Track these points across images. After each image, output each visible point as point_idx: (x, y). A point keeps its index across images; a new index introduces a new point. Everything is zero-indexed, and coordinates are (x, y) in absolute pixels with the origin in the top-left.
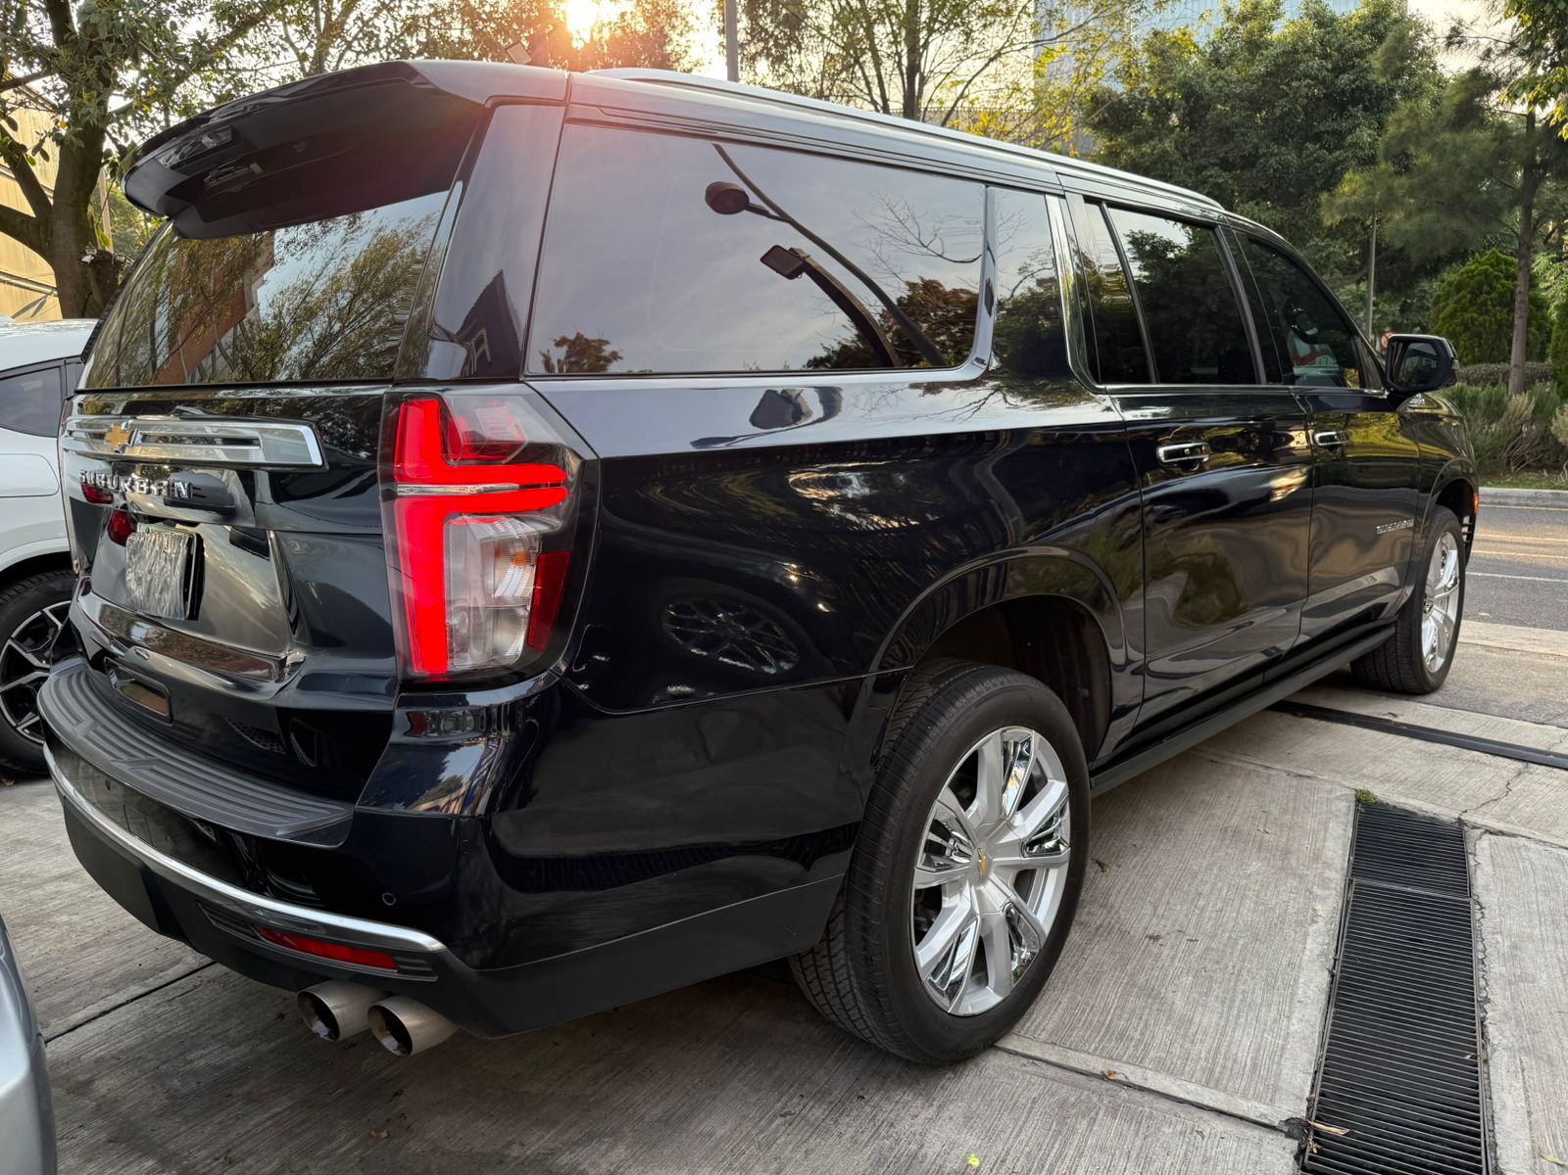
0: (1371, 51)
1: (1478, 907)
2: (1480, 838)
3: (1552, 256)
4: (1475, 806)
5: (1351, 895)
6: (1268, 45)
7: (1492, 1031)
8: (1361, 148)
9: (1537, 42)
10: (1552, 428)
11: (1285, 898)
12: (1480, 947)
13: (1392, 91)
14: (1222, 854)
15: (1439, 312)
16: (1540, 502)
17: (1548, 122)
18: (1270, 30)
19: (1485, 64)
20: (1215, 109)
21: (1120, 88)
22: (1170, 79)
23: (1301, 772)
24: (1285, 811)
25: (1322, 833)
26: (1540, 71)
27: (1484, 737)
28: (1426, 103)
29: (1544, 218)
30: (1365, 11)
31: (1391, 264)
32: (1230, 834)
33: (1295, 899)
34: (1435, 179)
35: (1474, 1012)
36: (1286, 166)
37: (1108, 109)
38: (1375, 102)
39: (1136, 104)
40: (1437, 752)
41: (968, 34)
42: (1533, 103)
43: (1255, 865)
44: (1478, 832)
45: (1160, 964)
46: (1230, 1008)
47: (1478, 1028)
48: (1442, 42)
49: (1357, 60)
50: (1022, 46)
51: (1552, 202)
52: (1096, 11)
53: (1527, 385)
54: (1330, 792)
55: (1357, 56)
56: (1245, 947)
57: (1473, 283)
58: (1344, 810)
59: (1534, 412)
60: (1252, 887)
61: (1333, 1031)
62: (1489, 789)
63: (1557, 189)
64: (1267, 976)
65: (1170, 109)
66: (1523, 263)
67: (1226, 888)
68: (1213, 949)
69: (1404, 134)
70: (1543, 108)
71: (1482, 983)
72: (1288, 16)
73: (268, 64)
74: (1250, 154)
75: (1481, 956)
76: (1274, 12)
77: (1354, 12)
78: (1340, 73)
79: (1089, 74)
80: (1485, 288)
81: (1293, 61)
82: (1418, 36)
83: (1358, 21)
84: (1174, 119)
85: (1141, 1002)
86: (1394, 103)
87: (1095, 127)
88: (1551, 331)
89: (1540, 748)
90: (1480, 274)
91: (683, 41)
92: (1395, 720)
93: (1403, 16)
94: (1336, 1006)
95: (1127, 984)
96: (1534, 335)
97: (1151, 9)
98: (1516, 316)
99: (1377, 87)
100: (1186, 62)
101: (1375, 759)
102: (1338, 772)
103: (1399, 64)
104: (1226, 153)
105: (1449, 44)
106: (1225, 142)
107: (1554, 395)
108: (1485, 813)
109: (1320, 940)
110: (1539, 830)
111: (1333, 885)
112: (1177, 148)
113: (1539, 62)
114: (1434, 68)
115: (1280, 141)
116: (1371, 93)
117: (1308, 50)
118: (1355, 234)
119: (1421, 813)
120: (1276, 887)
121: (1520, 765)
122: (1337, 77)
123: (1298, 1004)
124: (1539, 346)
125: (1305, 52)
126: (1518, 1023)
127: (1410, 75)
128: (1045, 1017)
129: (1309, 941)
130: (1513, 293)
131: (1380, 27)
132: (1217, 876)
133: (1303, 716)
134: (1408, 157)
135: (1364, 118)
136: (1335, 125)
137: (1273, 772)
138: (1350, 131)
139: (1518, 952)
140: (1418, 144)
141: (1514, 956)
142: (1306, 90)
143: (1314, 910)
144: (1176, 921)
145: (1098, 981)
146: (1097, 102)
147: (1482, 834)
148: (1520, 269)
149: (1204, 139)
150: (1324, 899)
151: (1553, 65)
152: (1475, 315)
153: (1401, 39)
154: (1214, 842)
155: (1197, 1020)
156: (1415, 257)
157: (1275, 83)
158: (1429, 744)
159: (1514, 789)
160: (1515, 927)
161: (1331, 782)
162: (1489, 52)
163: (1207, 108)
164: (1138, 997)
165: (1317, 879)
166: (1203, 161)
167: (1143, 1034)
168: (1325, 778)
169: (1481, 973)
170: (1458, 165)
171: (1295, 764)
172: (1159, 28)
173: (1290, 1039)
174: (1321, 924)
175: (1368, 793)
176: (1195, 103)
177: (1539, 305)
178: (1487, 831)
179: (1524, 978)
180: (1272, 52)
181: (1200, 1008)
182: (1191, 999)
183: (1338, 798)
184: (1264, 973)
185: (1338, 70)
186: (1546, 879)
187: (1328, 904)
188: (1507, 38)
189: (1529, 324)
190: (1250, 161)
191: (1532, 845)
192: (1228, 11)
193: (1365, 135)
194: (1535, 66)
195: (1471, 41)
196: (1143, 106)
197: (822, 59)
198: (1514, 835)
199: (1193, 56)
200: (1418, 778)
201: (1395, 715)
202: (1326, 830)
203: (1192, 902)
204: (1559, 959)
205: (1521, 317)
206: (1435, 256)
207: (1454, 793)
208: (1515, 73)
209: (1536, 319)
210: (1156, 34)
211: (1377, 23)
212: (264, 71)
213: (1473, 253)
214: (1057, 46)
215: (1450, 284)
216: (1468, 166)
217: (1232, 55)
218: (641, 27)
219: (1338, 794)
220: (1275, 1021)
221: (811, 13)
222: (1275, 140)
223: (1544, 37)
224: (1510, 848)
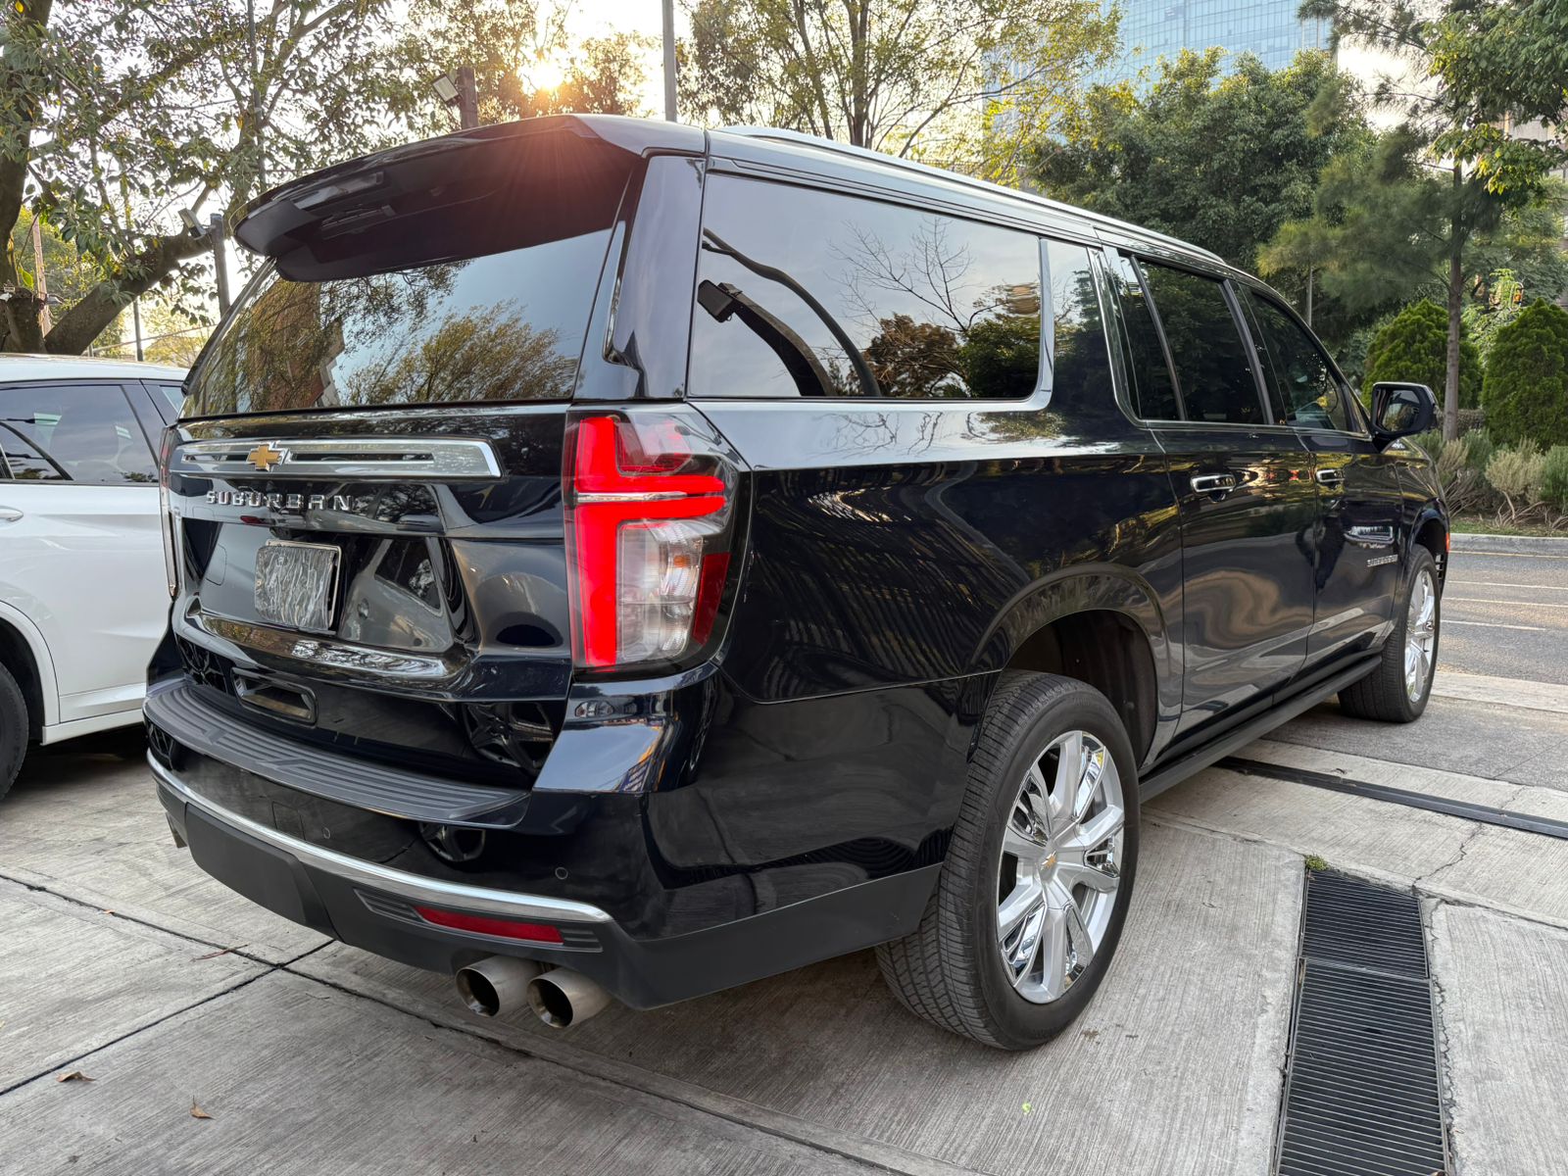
0: (1303, 107)
1: (1438, 989)
2: (1436, 908)
3: (1479, 308)
4: (1429, 872)
5: (1303, 977)
6: (1205, 100)
7: (1459, 1140)
8: (1296, 201)
9: (1461, 99)
10: (1486, 474)
11: (1232, 982)
12: (1442, 1037)
13: (1325, 146)
14: (1165, 932)
15: (1375, 360)
16: (1476, 547)
17: (1475, 176)
18: (1207, 86)
19: (1412, 120)
20: (1155, 162)
21: (1062, 140)
22: (1111, 132)
23: (1247, 837)
24: (1232, 881)
25: (1271, 906)
26: (1465, 127)
27: (1435, 794)
28: (1356, 156)
29: (1470, 273)
30: (1297, 70)
31: (1327, 314)
32: (1173, 908)
33: (1243, 983)
34: (1366, 229)
35: (1438, 1118)
36: (1224, 217)
37: (1052, 161)
38: (1309, 155)
39: (1079, 157)
40: (1387, 812)
41: (915, 86)
42: (1459, 157)
43: (1201, 945)
44: (1434, 901)
45: (1095, 1067)
46: (1173, 1119)
47: (1444, 1137)
48: (1371, 98)
49: (1290, 116)
50: (968, 98)
51: (1478, 257)
52: (1039, 65)
53: (1460, 431)
54: (1278, 858)
55: (1290, 113)
56: (1189, 1043)
57: (1406, 332)
58: (1293, 879)
59: (1468, 458)
60: (1197, 970)
61: (1286, 1146)
62: (1443, 853)
63: (1482, 245)
64: (1213, 1078)
65: (1112, 161)
66: (1453, 312)
67: (1169, 972)
68: (1154, 1048)
69: (1337, 187)
70: (1469, 162)
71: (1446, 1081)
72: (1224, 73)
73: (205, 102)
74: (1190, 206)
75: (1443, 1048)
76: (1210, 68)
77: (1286, 70)
78: (1274, 129)
79: (1033, 126)
80: (1418, 337)
81: (1229, 117)
82: (1349, 92)
83: (1289, 78)
84: (1116, 171)
85: (1073, 1115)
86: (1327, 158)
87: (1039, 178)
88: (1482, 379)
89: (1492, 806)
90: (1412, 323)
91: (635, 90)
92: (1342, 776)
93: (1333, 74)
94: (1290, 1114)
95: (1059, 1092)
96: (1466, 382)
97: (1091, 65)
98: (1448, 364)
99: (1310, 142)
100: (1126, 117)
101: (1324, 819)
102: (1286, 836)
103: (1331, 120)
104: (1167, 204)
105: (1378, 100)
106: (1166, 194)
107: (1486, 441)
108: (1440, 880)
109: (1270, 1033)
110: (1496, 898)
111: (1283, 967)
112: (1119, 199)
113: (1464, 118)
114: (1364, 126)
115: (1219, 191)
116: (1305, 148)
117: (1243, 106)
118: (1292, 285)
119: (1373, 881)
120: (1222, 971)
121: (1473, 825)
122: (1272, 132)
123: (1248, 1113)
124: (1471, 394)
125: (1241, 108)
126: (1488, 1129)
127: (1341, 132)
128: (966, 1135)
129: (1259, 1034)
130: (1444, 342)
131: (1312, 85)
132: (1159, 958)
133: (1249, 774)
134: (1341, 210)
135: (1298, 171)
136: (1270, 179)
137: (1219, 837)
138: (1286, 184)
139: (1483, 1044)
140: (1350, 196)
141: (1478, 1048)
142: (1242, 144)
143: (1264, 997)
144: (1114, 1012)
145: (1027, 1089)
146: (1041, 154)
147: (1438, 904)
148: (1451, 319)
149: (1145, 191)
150: (1274, 983)
151: (1477, 121)
152: (1409, 364)
153: (1332, 95)
154: (1157, 918)
155: (1136, 1136)
156: (1350, 305)
157: (1212, 138)
158: (1379, 802)
159: (1469, 852)
160: (1477, 1013)
161: (1280, 847)
162: (1415, 109)
163: (1147, 160)
164: (1071, 1108)
165: (1266, 960)
166: (1145, 212)
167: (1075, 1155)
168: (1273, 842)
169: (1445, 1070)
170: (1389, 216)
171: (1241, 826)
172: (1100, 84)
173: (1239, 1158)
174: (1271, 1013)
175: (1318, 858)
176: (1137, 158)
177: (1469, 354)
178: (1443, 900)
179: (1490, 1075)
180: (1209, 107)
181: (1140, 1121)
182: (1129, 1110)
183: (1287, 866)
184: (1209, 1074)
185: (1273, 126)
186: (1507, 955)
187: (1278, 988)
188: (1432, 95)
189: (1461, 373)
190: (1190, 213)
191: (1490, 916)
192: (1166, 67)
193: (1299, 188)
194: (1459, 123)
195: (1398, 98)
196: (1086, 158)
197: (773, 109)
198: (1471, 905)
199: (1134, 111)
200: (1369, 840)
201: (1343, 772)
202: (1274, 901)
203: (1132, 990)
204: (1526, 1050)
205: (1453, 365)
206: (1369, 305)
207: (1406, 858)
208: (1441, 130)
209: (1466, 367)
210: (1097, 89)
211: (1309, 80)
212: (201, 109)
213: (1405, 304)
214: (1004, 99)
215: (1384, 333)
216: (1398, 218)
217: (1171, 110)
218: (593, 75)
219: (1287, 860)
220: (1223, 1135)
221: (763, 65)
222: (1214, 193)
223: (1468, 94)
224: (1468, 920)
